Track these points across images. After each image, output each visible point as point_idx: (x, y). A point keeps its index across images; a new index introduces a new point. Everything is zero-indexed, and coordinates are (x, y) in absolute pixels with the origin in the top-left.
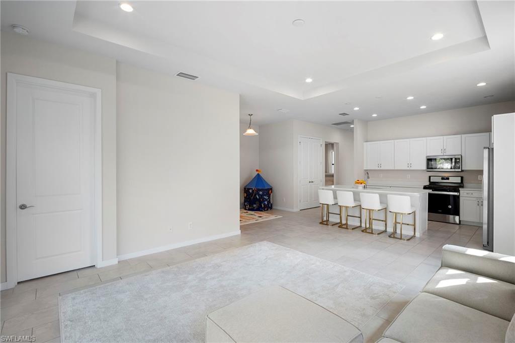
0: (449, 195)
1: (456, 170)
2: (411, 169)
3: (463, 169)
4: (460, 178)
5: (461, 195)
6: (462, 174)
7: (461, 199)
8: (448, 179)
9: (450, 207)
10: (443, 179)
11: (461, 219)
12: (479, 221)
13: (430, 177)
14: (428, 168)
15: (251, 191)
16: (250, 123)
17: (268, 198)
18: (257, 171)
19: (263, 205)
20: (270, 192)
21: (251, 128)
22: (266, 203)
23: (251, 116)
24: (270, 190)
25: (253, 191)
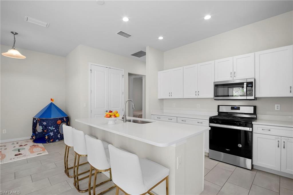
0: (239, 131)
1: (249, 98)
2: (199, 97)
3: (257, 96)
4: (253, 107)
5: (254, 131)
6: (255, 103)
7: (254, 136)
8: (238, 109)
9: (240, 146)
10: (233, 108)
11: (253, 164)
12: (280, 171)
13: (219, 106)
14: (215, 96)
15: (35, 121)
16: (14, 43)
17: (54, 128)
18: (51, 100)
19: (47, 136)
20: (59, 122)
21: (14, 49)
22: (52, 134)
23: (15, 35)
24: (58, 120)
25: (37, 121)
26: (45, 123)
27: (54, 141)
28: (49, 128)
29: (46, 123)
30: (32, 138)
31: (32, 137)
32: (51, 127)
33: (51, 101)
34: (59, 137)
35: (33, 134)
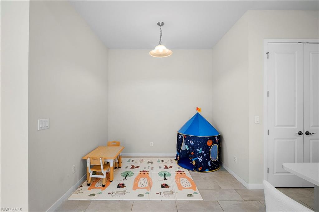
15: (180, 137)
16: (161, 37)
17: (203, 152)
18: (197, 109)
19: (194, 161)
20: (210, 142)
21: (161, 44)
22: (200, 159)
23: (161, 26)
24: (208, 140)
25: (182, 137)
26: (191, 142)
27: (203, 170)
28: (197, 150)
29: (194, 142)
30: (177, 159)
31: (177, 157)
32: (200, 150)
33: (197, 112)
34: (209, 165)
35: (178, 153)
